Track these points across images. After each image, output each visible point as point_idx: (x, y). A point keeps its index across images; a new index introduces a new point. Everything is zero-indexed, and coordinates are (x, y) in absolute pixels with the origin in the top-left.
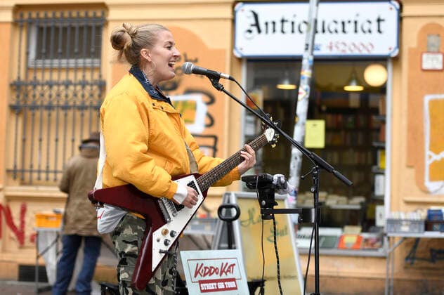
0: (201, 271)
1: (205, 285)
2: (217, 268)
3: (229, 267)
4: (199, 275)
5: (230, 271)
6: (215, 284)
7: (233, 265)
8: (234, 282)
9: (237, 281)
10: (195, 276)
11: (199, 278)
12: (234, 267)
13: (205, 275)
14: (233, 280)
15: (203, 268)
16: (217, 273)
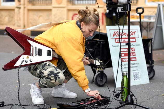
0: (116, 34)
1: (118, 40)
2: (126, 33)
3: (133, 33)
5: (133, 35)
6: (124, 40)
7: (135, 32)
8: (134, 39)
9: (136, 39)
10: (113, 36)
11: (115, 37)
12: (135, 33)
14: (135, 38)
15: (118, 33)
16: (125, 35)
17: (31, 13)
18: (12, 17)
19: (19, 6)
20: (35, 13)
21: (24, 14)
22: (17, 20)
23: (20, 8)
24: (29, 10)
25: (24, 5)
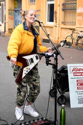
1: (76, 74)
4: (74, 71)
6: (81, 74)
10: (72, 71)
11: (74, 72)
13: (77, 71)
15: (76, 69)
16: (82, 70)
17: (63, 30)
18: (52, 32)
19: (56, 25)
20: (66, 30)
21: (59, 30)
22: (54, 34)
23: (56, 26)
24: (62, 28)
25: (59, 25)
